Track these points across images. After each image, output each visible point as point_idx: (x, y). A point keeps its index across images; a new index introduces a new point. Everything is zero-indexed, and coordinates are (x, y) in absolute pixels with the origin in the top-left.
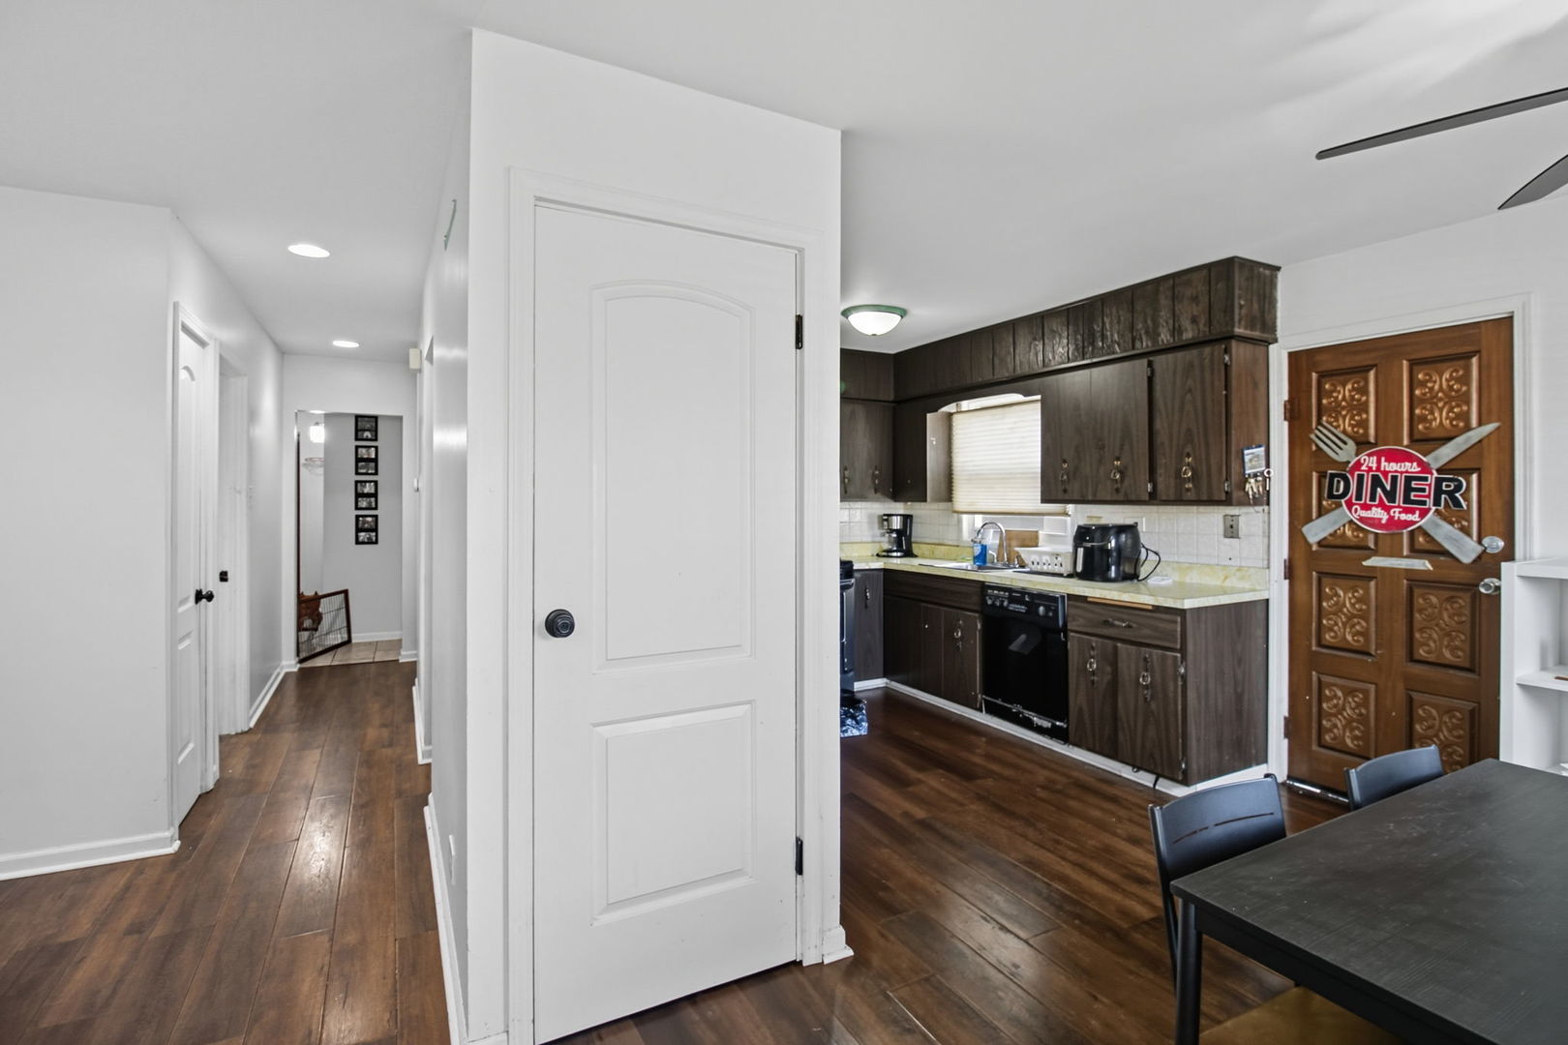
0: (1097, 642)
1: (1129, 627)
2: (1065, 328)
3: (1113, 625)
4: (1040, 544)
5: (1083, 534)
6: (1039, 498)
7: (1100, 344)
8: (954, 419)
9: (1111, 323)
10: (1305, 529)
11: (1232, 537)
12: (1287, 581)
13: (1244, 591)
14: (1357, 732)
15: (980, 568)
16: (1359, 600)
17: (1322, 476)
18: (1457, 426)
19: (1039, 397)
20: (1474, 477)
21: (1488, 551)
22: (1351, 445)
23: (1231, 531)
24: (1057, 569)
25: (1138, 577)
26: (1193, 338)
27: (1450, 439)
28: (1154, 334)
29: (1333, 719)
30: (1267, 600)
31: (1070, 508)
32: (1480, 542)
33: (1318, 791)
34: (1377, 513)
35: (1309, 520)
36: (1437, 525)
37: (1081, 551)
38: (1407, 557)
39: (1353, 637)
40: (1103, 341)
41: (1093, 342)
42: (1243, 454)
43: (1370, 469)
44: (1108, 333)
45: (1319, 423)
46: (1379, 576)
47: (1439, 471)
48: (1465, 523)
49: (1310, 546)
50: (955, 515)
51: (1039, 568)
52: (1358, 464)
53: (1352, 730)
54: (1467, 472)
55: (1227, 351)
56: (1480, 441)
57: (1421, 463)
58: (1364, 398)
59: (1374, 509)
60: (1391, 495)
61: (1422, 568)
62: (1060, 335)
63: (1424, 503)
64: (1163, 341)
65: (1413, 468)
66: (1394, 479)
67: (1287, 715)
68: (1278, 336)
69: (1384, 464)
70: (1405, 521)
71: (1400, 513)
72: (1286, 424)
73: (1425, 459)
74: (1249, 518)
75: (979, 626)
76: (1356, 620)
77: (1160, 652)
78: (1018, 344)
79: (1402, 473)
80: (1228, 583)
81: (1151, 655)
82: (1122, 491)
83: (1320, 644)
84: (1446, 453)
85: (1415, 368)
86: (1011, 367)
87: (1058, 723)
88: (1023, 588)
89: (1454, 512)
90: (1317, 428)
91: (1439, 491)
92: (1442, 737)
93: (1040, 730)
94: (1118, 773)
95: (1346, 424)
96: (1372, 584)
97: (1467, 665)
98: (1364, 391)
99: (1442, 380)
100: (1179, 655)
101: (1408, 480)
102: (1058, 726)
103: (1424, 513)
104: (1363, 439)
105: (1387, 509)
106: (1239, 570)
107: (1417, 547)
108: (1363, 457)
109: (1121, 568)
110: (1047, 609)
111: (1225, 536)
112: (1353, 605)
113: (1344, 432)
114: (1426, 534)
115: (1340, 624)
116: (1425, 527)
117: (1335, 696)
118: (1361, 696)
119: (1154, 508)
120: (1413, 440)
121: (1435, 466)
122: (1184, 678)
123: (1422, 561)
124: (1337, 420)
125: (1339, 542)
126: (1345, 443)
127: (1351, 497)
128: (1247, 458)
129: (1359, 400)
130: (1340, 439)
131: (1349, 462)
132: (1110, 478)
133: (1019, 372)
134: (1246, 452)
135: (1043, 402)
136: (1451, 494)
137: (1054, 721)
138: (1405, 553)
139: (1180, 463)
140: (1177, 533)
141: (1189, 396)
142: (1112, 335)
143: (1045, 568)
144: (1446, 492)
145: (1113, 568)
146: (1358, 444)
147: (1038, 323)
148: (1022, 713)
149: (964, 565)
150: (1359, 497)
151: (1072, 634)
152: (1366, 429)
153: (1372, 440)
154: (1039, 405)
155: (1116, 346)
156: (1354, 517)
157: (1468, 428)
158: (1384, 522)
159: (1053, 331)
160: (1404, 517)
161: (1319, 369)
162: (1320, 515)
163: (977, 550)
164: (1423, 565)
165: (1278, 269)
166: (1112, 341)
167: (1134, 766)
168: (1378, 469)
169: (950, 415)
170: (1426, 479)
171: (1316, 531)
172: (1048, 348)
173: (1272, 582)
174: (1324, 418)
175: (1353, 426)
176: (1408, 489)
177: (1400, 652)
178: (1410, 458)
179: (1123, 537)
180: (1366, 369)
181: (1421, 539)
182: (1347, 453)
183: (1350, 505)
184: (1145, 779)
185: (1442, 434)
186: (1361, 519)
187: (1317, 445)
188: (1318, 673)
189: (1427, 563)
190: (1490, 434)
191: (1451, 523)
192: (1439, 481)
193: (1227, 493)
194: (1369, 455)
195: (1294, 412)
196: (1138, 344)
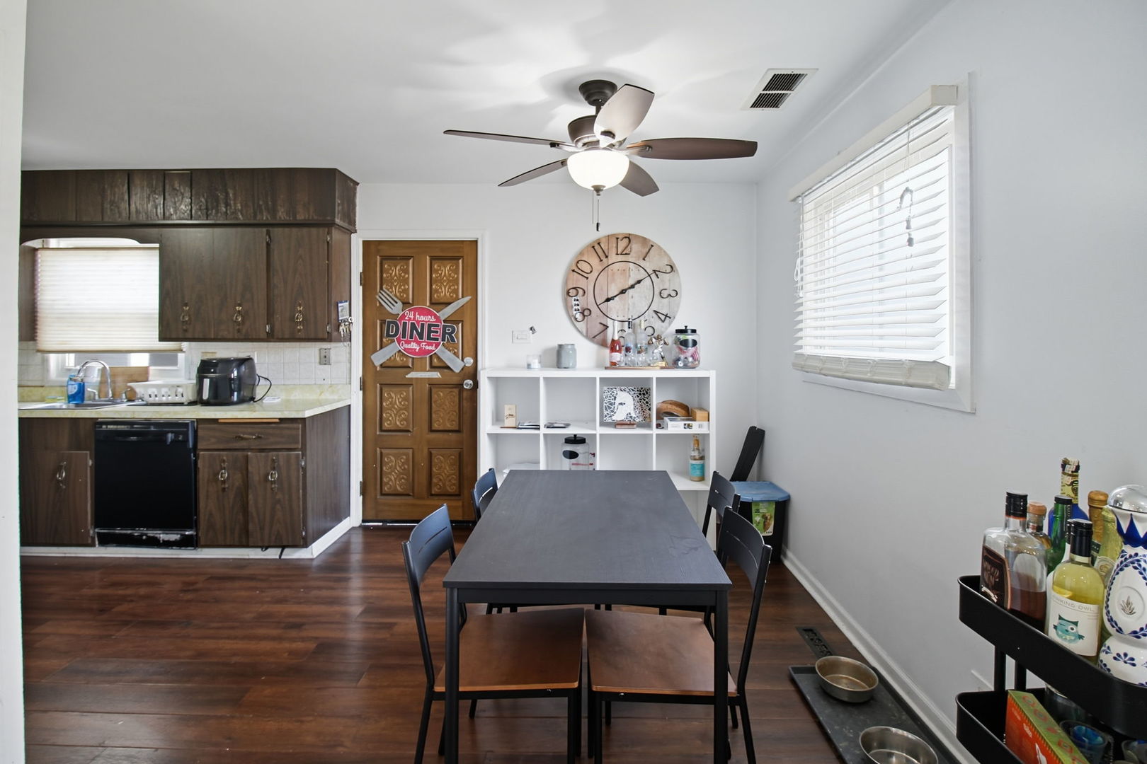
0: (227, 456)
1: (259, 437)
2: (188, 189)
3: (242, 439)
4: (150, 378)
5: (205, 367)
6: (157, 336)
7: (224, 209)
8: (39, 256)
9: (235, 194)
10: (373, 357)
11: (325, 364)
12: (361, 392)
13: (335, 401)
14: (403, 481)
15: (77, 405)
16: (405, 399)
17: (383, 322)
18: (452, 296)
19: (157, 245)
20: (460, 325)
21: (467, 365)
22: (400, 304)
23: (325, 360)
24: (178, 399)
25: (254, 398)
26: (305, 220)
27: (450, 304)
28: (273, 212)
29: (389, 476)
30: (350, 406)
31: (185, 345)
32: (463, 360)
33: (381, 524)
34: (414, 346)
35: (375, 351)
36: (443, 352)
37: (207, 382)
38: (429, 371)
39: (401, 421)
40: (226, 207)
41: (217, 206)
42: (337, 305)
43: (410, 319)
44: (232, 202)
45: (381, 288)
46: (413, 383)
47: (445, 321)
48: (456, 350)
49: (376, 367)
50: (39, 354)
51: (157, 400)
52: (404, 316)
53: (400, 480)
54: (457, 322)
55: (329, 233)
56: (463, 306)
57: (436, 317)
58: (406, 276)
59: (412, 343)
60: (421, 336)
61: (437, 377)
62: (183, 194)
63: (437, 339)
64: (280, 218)
65: (432, 319)
66: (423, 325)
67: (361, 480)
68: (357, 228)
69: (417, 316)
70: (428, 350)
71: (425, 345)
72: (361, 287)
73: (438, 314)
74: (336, 350)
75: (90, 463)
76: (401, 412)
77: (285, 453)
78: (133, 193)
79: (426, 322)
80: (323, 397)
81: (277, 456)
82: (244, 331)
83: (381, 430)
84: (447, 312)
85: (433, 262)
86: (125, 214)
87: (187, 533)
88: (146, 419)
89: (451, 345)
90: (380, 292)
91: (444, 333)
92: (446, 472)
93: (167, 544)
94: (247, 557)
95: (396, 290)
96: (411, 388)
97: (457, 428)
98: (407, 272)
99: (445, 270)
100: (300, 452)
101: (430, 326)
102: (188, 535)
103: (437, 345)
104: (405, 301)
105: (419, 343)
106: (331, 387)
107: (434, 365)
108: (407, 312)
109: (242, 393)
110: (177, 434)
111: (320, 364)
112: (400, 403)
113: (396, 295)
114: (439, 358)
115: (393, 415)
116: (438, 353)
117: (391, 461)
118: (404, 457)
119: (271, 344)
120: (432, 303)
121: (442, 319)
122: (304, 469)
123: (436, 373)
124: (391, 288)
125: (391, 364)
126: (396, 303)
127: (400, 336)
128: (340, 309)
129: (404, 277)
130: (392, 299)
131: (398, 314)
132: (232, 320)
133: (134, 219)
134: (340, 305)
135: (160, 249)
136: (450, 334)
137: (183, 533)
138: (428, 369)
139: (294, 310)
140: (284, 363)
141: (300, 262)
142: (235, 204)
143: (164, 399)
144: (448, 333)
145: (236, 393)
146: (404, 303)
147: (161, 179)
148: (146, 535)
149: (57, 405)
150: (404, 336)
151: (202, 453)
152: (408, 295)
153: (411, 302)
154: (157, 253)
155: (239, 214)
156: (401, 348)
157: (457, 299)
158: (417, 351)
159: (175, 189)
160: (427, 348)
161: (382, 255)
162: (381, 348)
163: (73, 389)
164: (436, 375)
165: (358, 184)
166: (235, 209)
167: (262, 547)
168: (414, 319)
169: (35, 250)
170: (438, 326)
171: (379, 358)
172: (169, 203)
173: (353, 393)
174: (384, 286)
175: (400, 292)
176: (430, 332)
177: (426, 427)
178: (430, 313)
179: (243, 368)
180: (408, 258)
181: (435, 360)
182: (397, 309)
183: (399, 341)
184: (273, 554)
185: (446, 301)
186: (405, 349)
187: (380, 302)
188: (380, 448)
189: (439, 374)
190: (467, 303)
191: (450, 351)
192: (444, 327)
193: (328, 333)
194: (410, 311)
195: (366, 280)
196: (259, 217)
